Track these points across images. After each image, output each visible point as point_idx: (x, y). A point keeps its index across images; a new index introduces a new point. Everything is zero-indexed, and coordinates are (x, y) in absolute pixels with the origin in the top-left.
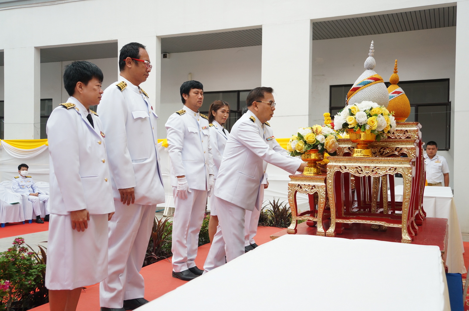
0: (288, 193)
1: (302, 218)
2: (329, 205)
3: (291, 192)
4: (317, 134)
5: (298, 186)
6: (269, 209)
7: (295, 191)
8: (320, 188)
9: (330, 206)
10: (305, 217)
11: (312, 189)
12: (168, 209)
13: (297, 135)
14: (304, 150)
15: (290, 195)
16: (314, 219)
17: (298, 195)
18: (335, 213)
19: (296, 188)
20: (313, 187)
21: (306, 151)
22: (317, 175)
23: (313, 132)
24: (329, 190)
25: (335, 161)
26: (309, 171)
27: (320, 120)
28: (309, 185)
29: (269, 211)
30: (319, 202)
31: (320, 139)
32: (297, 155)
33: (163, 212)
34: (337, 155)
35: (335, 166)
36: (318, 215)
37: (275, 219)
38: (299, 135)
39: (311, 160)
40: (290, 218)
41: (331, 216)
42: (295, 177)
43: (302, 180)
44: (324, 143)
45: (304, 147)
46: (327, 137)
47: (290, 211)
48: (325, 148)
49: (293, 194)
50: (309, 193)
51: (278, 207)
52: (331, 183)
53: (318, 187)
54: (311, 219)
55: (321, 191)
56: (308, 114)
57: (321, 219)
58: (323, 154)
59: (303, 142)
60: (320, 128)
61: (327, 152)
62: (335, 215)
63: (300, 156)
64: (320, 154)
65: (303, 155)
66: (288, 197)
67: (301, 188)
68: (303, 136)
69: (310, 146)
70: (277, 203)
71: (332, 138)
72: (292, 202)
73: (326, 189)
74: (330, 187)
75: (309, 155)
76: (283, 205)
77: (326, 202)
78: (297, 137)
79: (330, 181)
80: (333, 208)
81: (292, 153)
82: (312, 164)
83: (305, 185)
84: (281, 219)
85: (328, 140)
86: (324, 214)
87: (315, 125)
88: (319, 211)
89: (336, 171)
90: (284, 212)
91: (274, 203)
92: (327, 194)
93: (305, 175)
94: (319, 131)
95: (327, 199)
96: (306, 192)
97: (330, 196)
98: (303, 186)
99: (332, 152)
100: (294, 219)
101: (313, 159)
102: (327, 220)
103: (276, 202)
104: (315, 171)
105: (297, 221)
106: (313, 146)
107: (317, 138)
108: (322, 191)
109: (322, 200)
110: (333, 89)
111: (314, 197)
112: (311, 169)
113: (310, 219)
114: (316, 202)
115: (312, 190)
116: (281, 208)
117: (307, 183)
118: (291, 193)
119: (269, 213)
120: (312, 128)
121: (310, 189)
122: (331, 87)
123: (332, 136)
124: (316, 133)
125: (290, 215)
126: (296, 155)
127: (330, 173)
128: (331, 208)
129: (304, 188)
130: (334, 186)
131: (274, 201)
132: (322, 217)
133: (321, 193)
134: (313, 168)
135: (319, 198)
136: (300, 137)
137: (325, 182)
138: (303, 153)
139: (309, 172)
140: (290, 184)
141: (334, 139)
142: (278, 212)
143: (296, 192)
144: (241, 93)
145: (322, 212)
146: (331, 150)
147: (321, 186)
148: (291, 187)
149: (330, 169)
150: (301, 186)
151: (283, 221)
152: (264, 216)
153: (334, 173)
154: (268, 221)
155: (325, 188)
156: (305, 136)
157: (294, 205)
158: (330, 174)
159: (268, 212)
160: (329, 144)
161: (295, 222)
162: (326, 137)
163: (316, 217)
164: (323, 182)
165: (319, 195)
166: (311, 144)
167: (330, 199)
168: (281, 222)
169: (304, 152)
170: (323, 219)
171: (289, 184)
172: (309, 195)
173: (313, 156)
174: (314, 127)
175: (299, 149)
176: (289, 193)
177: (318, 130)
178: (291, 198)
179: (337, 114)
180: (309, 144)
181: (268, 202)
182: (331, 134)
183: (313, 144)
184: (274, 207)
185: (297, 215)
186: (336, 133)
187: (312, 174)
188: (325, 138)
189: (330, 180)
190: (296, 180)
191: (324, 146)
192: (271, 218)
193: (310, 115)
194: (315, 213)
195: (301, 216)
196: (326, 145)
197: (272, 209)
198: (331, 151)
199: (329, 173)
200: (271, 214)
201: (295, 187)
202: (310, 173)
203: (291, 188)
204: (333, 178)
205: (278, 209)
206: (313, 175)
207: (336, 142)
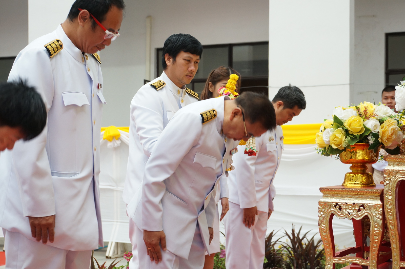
0: (318, 218)
1: (343, 261)
2: (389, 238)
3: (323, 216)
4: (367, 118)
5: (335, 206)
6: (285, 245)
7: (330, 214)
8: (372, 209)
9: (391, 239)
10: (348, 258)
11: (359, 210)
12: (114, 244)
13: (332, 120)
14: (344, 145)
15: (321, 222)
16: (363, 262)
17: (335, 220)
18: (399, 252)
19: (333, 210)
20: (361, 208)
21: (349, 146)
22: (367, 186)
23: (360, 115)
24: (388, 212)
25: (397, 163)
26: (353, 180)
27: (368, 92)
28: (354, 204)
29: (285, 247)
30: (371, 233)
31: (372, 126)
32: (334, 154)
33: (105, 251)
34: (401, 153)
35: (398, 172)
36: (370, 255)
37: (295, 262)
38: (336, 119)
39: (357, 162)
40: (321, 259)
41: (393, 256)
42: (330, 190)
43: (342, 196)
44: (378, 132)
45: (344, 139)
46: (383, 122)
47: (321, 248)
48: (380, 141)
49: (326, 219)
50: (355, 218)
51: (300, 241)
52: (391, 200)
53: (370, 208)
54: (358, 261)
55: (374, 214)
56: (348, 82)
57: (375, 262)
58: (377, 152)
59: (343, 132)
60: (371, 107)
61: (383, 147)
62: (399, 255)
63: (338, 155)
64: (371, 152)
65: (344, 153)
66: (319, 225)
67: (340, 209)
68: (343, 121)
69: (354, 138)
70: (298, 234)
71: (391, 124)
72: (325, 232)
73: (383, 211)
74: (390, 207)
75: (353, 154)
76: (309, 237)
77: (383, 232)
78: (333, 123)
79: (390, 197)
80: (395, 243)
81: (325, 150)
82: (359, 169)
83: (347, 203)
84: (305, 262)
85: (385, 128)
86: (381, 253)
87: (363, 103)
88: (372, 248)
89: (399, 180)
90: (310, 249)
91: (293, 234)
92: (384, 218)
93: (346, 187)
94: (369, 112)
95: (385, 228)
96: (349, 217)
97: (390, 223)
98: (344, 206)
99: (392, 148)
100: (329, 262)
101: (361, 160)
102: (385, 263)
103: (296, 232)
104: (364, 180)
105: (334, 264)
106: (359, 138)
107: (367, 124)
108: (376, 214)
109: (376, 229)
110: (390, 38)
111: (363, 225)
112: (357, 176)
113: (356, 261)
114: (366, 232)
115: (359, 213)
116: (305, 242)
117: (350, 201)
118: (324, 218)
119: (285, 252)
120: (357, 108)
121: (355, 211)
122: (388, 35)
123: (392, 120)
124: (364, 117)
125: (321, 254)
126: (330, 153)
127: (389, 183)
128: (391, 242)
129: (346, 209)
130: (397, 204)
131: (293, 231)
132: (376, 259)
133: (375, 217)
134: (359, 175)
135: (371, 226)
136: (338, 123)
137: (382, 199)
138: (343, 150)
139: (354, 182)
140: (322, 202)
141: (395, 126)
142: (300, 249)
143: (332, 215)
144: (235, 49)
145: (377, 249)
146: (390, 144)
147: (375, 206)
148: (323, 208)
149: (388, 176)
150: (340, 206)
151: (309, 264)
152: (276, 257)
153: (396, 184)
154: (283, 265)
155: (381, 209)
156: (347, 121)
157: (330, 239)
158: (389, 186)
159: (282, 249)
160: (387, 134)
161: (331, 266)
162: (381, 122)
163: (367, 258)
164: (378, 200)
165: (371, 221)
166: (356, 134)
167: (391, 227)
168: (306, 267)
169: (345, 148)
170: (378, 262)
171: (320, 203)
172: (355, 221)
173: (360, 155)
174: (362, 106)
175: (337, 143)
176: (320, 217)
177: (367, 111)
178: (324, 226)
179: (400, 84)
180: (352, 135)
181: (282, 233)
182: (391, 117)
183: (361, 135)
184: (293, 241)
185: (334, 256)
186: (399, 116)
187: (359, 185)
188: (381, 124)
189: (390, 195)
190: (332, 196)
191: (379, 137)
192: (288, 260)
193: (352, 84)
194: (364, 251)
195: (341, 256)
196: (382, 136)
197: (290, 244)
198: (390, 147)
199: (387, 184)
200: (288, 252)
201: (330, 208)
202: (355, 184)
203: (323, 210)
204: (394, 193)
205: (301, 244)
206: (360, 188)
207: (399, 130)
